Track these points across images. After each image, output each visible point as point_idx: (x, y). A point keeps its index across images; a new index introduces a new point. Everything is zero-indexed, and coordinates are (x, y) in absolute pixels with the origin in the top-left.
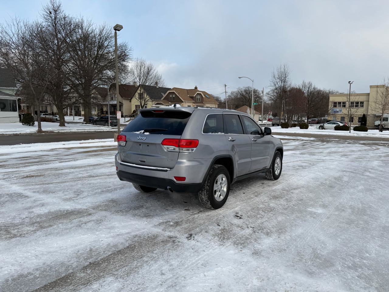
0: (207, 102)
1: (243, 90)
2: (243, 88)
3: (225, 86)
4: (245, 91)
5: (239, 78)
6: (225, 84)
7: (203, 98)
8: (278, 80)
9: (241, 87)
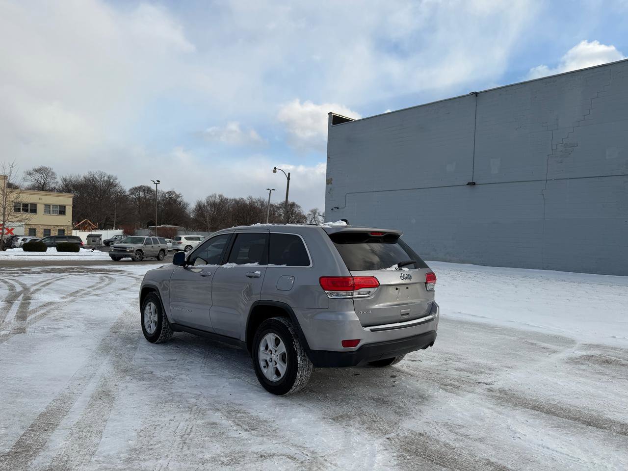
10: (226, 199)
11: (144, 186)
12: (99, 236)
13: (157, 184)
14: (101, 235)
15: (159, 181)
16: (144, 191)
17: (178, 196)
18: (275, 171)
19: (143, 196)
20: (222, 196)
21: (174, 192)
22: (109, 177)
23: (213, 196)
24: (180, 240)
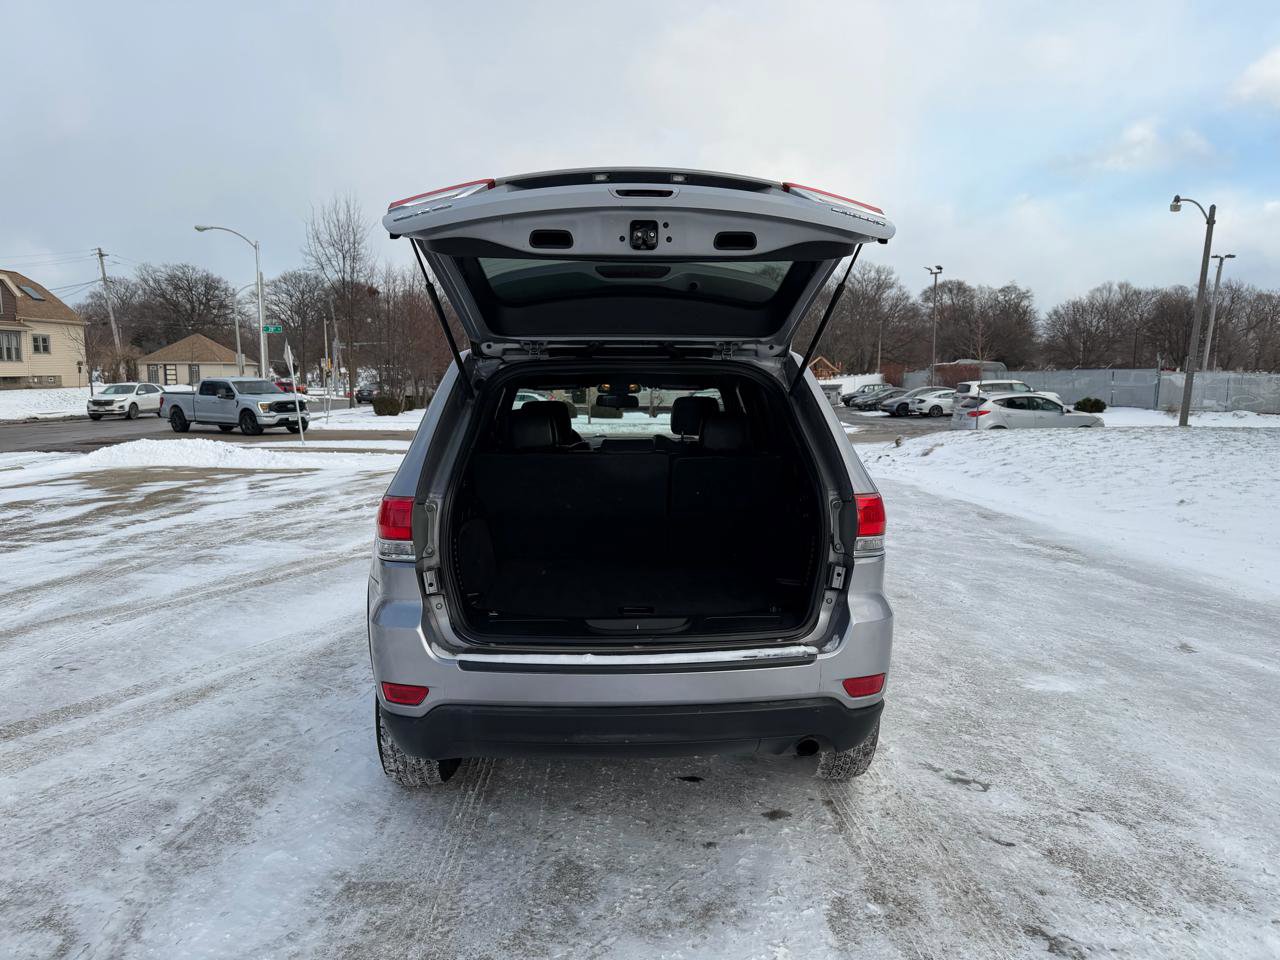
0: (35, 316)
1: (162, 276)
2: (163, 270)
3: (101, 255)
4: (172, 280)
5: (198, 229)
6: (100, 250)
7: (13, 296)
8: (331, 250)
9: (156, 265)
10: (1135, 292)
11: (950, 282)
12: (836, 388)
13: (936, 274)
14: (841, 385)
15: (940, 268)
16: (950, 291)
17: (1024, 296)
18: (1175, 208)
19: (949, 302)
20: (1127, 286)
21: (1015, 288)
22: (878, 271)
23: (1104, 287)
24: (969, 391)
